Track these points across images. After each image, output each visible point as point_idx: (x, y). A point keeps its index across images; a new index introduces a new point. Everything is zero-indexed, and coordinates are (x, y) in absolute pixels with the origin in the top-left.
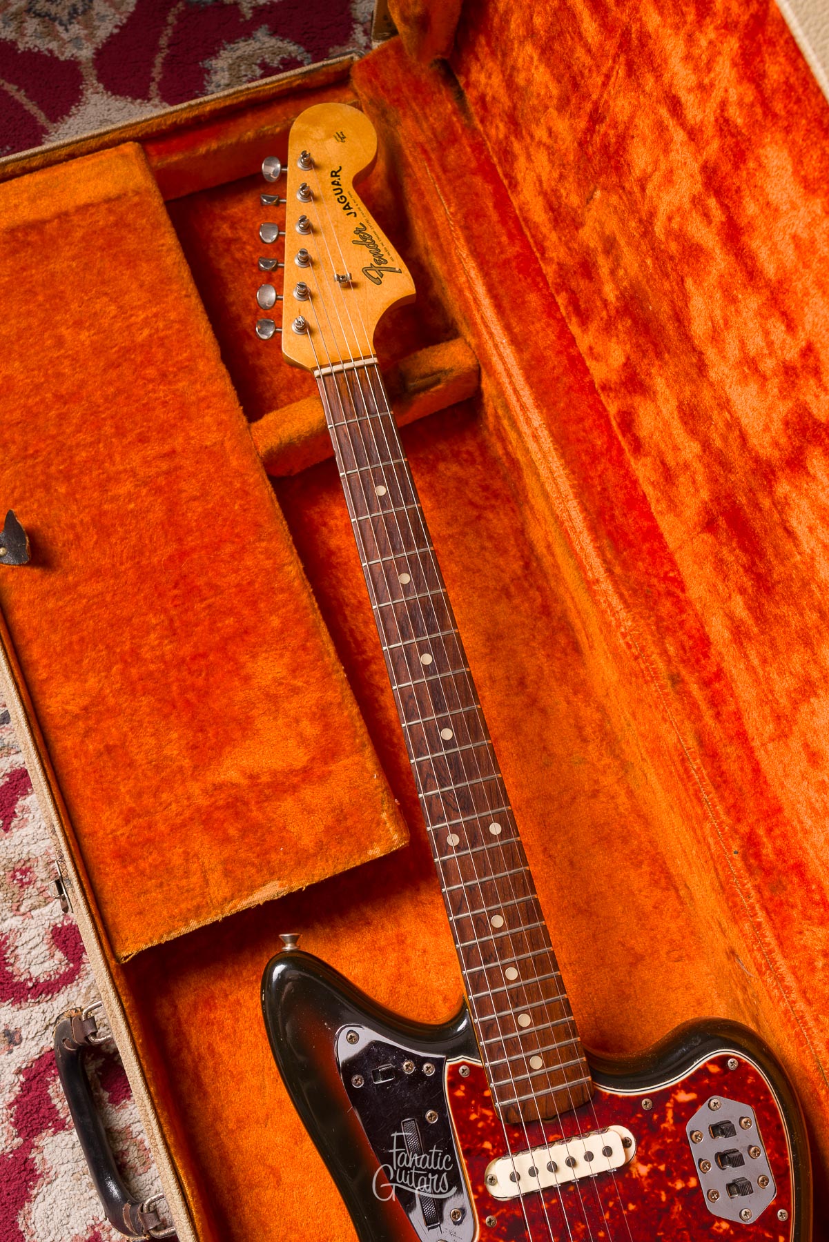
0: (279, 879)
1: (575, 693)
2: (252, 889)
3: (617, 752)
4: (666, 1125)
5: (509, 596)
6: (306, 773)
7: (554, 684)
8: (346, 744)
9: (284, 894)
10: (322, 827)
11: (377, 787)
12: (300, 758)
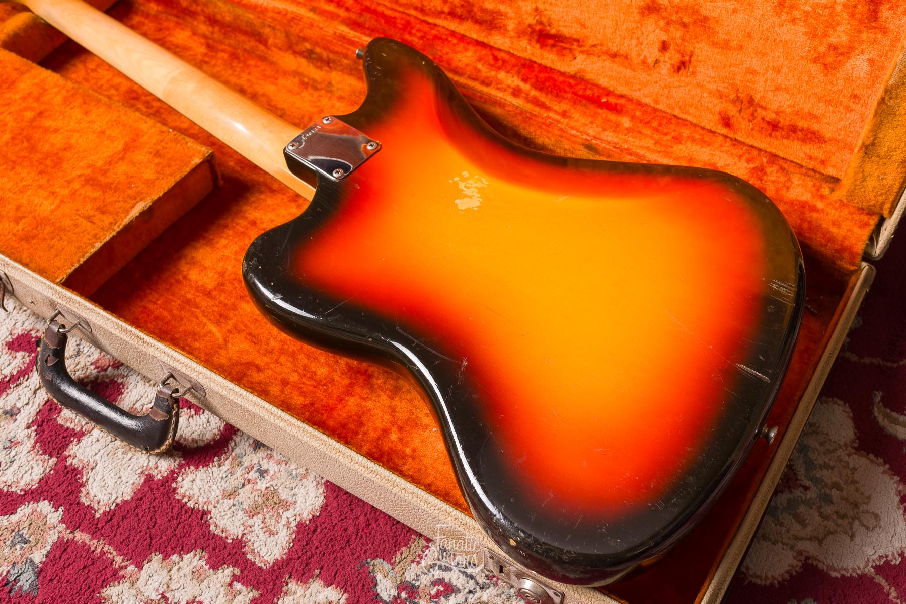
0: (141, 200)
1: (277, 79)
2: (127, 212)
3: (319, 86)
5: (207, 63)
6: (126, 149)
7: (261, 82)
8: (144, 127)
9: (150, 204)
10: (153, 166)
11: (175, 135)
12: (119, 145)
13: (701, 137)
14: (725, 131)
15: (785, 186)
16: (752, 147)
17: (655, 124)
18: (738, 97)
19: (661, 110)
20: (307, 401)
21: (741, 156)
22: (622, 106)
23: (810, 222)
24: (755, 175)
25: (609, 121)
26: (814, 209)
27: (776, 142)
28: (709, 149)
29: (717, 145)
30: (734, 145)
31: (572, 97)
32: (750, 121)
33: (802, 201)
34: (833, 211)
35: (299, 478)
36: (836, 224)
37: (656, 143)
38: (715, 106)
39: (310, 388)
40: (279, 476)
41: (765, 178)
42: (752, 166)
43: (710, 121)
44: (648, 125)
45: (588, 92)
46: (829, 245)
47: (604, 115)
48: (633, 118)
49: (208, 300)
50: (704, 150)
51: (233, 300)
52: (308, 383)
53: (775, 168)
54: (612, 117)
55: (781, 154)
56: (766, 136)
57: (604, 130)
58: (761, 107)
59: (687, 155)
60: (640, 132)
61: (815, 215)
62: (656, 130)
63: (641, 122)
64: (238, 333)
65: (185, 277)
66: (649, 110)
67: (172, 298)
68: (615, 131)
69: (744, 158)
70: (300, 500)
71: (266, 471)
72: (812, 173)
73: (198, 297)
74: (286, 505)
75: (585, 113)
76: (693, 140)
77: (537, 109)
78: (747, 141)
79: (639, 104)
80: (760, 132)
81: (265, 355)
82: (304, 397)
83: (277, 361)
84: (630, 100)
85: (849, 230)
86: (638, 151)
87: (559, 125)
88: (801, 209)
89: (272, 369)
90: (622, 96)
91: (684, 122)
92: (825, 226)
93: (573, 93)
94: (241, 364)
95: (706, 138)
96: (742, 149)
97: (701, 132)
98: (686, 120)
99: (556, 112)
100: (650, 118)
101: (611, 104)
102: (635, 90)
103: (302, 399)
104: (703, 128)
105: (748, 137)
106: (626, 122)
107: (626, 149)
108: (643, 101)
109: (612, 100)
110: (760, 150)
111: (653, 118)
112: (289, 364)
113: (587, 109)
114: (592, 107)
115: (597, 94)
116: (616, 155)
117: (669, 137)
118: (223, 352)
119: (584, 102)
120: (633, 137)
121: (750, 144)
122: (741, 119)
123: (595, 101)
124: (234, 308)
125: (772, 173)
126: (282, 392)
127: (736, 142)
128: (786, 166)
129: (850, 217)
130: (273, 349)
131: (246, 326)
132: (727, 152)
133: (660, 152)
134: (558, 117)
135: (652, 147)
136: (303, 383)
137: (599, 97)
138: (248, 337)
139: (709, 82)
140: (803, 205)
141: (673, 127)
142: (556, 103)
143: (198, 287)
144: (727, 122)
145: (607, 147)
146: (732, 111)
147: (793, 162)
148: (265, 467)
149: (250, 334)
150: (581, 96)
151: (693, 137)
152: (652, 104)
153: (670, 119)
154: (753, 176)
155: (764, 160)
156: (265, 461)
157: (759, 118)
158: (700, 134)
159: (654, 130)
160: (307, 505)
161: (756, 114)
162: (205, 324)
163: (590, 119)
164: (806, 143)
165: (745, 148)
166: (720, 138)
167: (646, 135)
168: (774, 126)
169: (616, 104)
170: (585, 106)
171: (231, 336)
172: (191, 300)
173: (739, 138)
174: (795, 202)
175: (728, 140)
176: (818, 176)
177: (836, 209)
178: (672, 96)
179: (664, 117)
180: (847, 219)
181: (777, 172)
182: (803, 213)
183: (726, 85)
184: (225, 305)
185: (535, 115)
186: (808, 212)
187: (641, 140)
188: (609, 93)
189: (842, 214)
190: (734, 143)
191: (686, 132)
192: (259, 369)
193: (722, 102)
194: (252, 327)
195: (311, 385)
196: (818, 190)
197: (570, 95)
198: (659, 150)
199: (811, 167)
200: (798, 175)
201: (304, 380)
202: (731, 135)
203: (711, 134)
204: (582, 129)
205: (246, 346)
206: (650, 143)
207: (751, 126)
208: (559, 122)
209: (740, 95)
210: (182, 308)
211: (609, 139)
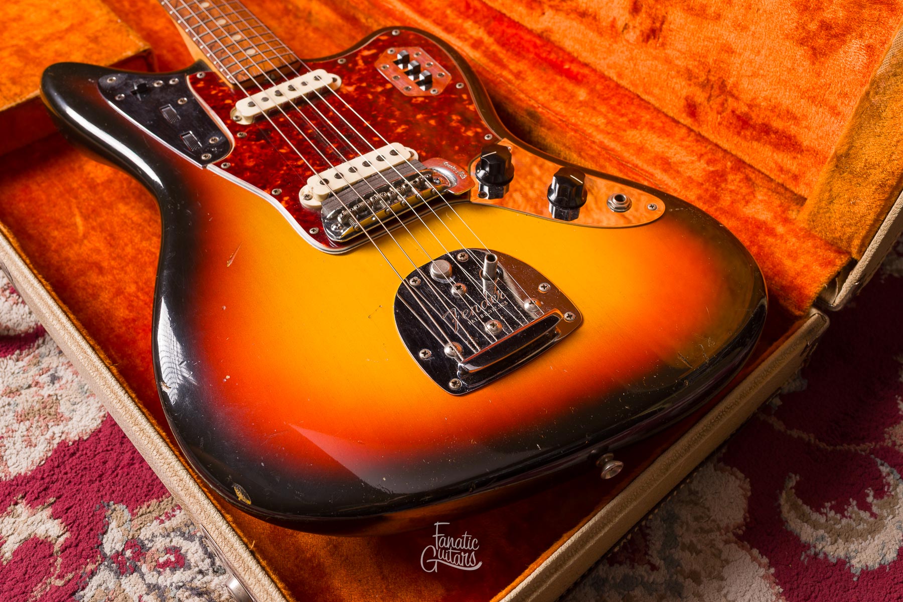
4: (359, 67)
6: (69, 29)
11: (122, 26)
12: (65, 26)
13: (661, 125)
14: (688, 121)
15: (744, 198)
16: (717, 145)
17: (614, 102)
18: (708, 80)
19: (623, 87)
20: (132, 315)
21: (702, 155)
22: (584, 76)
23: (761, 247)
24: (712, 180)
25: (565, 90)
26: (771, 232)
27: (744, 144)
28: (666, 140)
29: (677, 138)
30: (697, 141)
31: (533, 59)
32: (718, 113)
33: (759, 221)
34: (794, 240)
35: (87, 394)
36: (793, 255)
37: (609, 122)
38: (682, 89)
39: (141, 303)
40: (69, 387)
41: (723, 185)
42: (711, 169)
43: (674, 108)
44: (606, 102)
45: (553, 56)
46: (777, 279)
47: (561, 83)
48: (592, 91)
49: (90, 193)
50: (661, 140)
51: (113, 199)
52: (142, 298)
53: (739, 176)
54: (570, 86)
55: (747, 159)
56: (734, 134)
57: (556, 99)
58: (733, 96)
59: (638, 141)
60: (594, 108)
61: (770, 240)
62: (613, 109)
63: (598, 98)
64: (101, 232)
65: (81, 167)
66: (612, 85)
67: (57, 183)
68: (566, 102)
69: (706, 157)
70: (76, 418)
71: (59, 378)
72: (782, 191)
73: (82, 187)
74: (58, 418)
75: (541, 77)
76: (652, 127)
77: (492, 65)
78: (712, 137)
79: (603, 77)
80: (728, 128)
81: (114, 259)
82: (131, 311)
83: (122, 269)
84: (594, 70)
85: (806, 266)
86: (585, 128)
87: (509, 86)
88: (755, 230)
89: (113, 275)
90: (586, 65)
91: (645, 105)
92: (778, 255)
93: (537, 55)
94: (86, 262)
95: (667, 129)
96: (706, 147)
97: (664, 119)
98: (649, 103)
99: (511, 71)
100: (610, 95)
101: (572, 72)
102: (600, 59)
103: (127, 312)
104: (666, 116)
105: (713, 133)
106: (582, 94)
107: (573, 124)
108: (606, 73)
109: (575, 68)
110: (725, 151)
111: (613, 96)
112: (133, 274)
113: (545, 73)
114: (550, 72)
115: (561, 59)
116: (559, 128)
117: (625, 119)
118: (76, 247)
119: (545, 65)
120: (584, 111)
121: (715, 141)
122: (709, 110)
123: (557, 67)
124: (110, 206)
125: (734, 181)
126: (111, 300)
127: (701, 139)
128: (753, 176)
129: (813, 250)
130: (126, 256)
131: (112, 226)
132: (687, 147)
133: (608, 133)
134: (510, 77)
135: (602, 127)
136: (137, 297)
137: (563, 62)
138: (108, 238)
139: (677, 58)
140: (760, 226)
141: (633, 108)
142: (514, 62)
143: (87, 178)
144: (692, 110)
145: (552, 118)
146: (700, 97)
147: (763, 173)
148: (60, 374)
149: (111, 235)
150: (542, 59)
151: (652, 124)
152: (615, 79)
153: (633, 99)
154: (708, 181)
155: (729, 164)
156: (64, 367)
157: (729, 111)
158: (662, 122)
159: (611, 108)
160: (80, 424)
161: (726, 105)
162: (74, 215)
163: (545, 85)
164: (779, 149)
165: (709, 147)
166: (684, 131)
167: (600, 113)
168: (743, 123)
169: (578, 73)
170: (544, 70)
171: (93, 232)
172: (73, 189)
173: (704, 133)
174: (750, 220)
175: (692, 134)
176: (788, 195)
177: (798, 238)
178: (638, 71)
179: (625, 95)
180: (809, 252)
181: (740, 182)
182: (756, 234)
183: (696, 63)
184: (104, 202)
185: (488, 71)
186: (762, 235)
187: (592, 116)
188: (573, 60)
189: (804, 246)
190: (699, 138)
191: (646, 117)
192: (101, 271)
193: (690, 85)
194: (117, 229)
195: (143, 301)
196: (784, 212)
197: (531, 56)
198: (609, 131)
199: (780, 181)
200: (765, 190)
201: (139, 294)
202: (694, 128)
203: (674, 124)
204: (532, 94)
205: (101, 245)
206: (600, 121)
207: (719, 119)
208: (510, 82)
209: (711, 78)
210: (61, 195)
211: (558, 109)
